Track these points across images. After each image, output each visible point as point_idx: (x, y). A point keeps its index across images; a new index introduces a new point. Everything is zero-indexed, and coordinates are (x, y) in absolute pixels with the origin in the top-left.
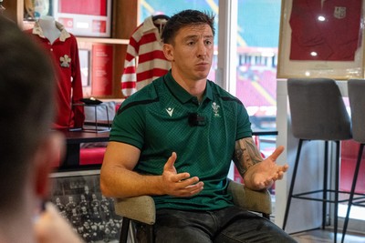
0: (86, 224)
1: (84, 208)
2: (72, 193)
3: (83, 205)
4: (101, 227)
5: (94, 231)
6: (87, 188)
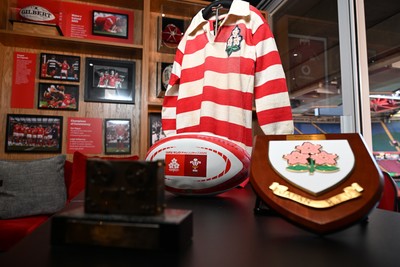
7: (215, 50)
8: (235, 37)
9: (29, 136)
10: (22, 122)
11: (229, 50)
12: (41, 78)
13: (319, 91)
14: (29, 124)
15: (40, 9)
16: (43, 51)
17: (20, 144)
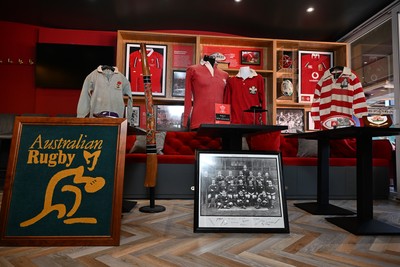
0: (240, 193)
1: (241, 181)
2: (232, 169)
3: (240, 178)
4: (254, 196)
5: (247, 198)
6: (245, 167)
7: (335, 86)
8: (345, 82)
11: (342, 86)
13: (386, 87)
15: (220, 54)
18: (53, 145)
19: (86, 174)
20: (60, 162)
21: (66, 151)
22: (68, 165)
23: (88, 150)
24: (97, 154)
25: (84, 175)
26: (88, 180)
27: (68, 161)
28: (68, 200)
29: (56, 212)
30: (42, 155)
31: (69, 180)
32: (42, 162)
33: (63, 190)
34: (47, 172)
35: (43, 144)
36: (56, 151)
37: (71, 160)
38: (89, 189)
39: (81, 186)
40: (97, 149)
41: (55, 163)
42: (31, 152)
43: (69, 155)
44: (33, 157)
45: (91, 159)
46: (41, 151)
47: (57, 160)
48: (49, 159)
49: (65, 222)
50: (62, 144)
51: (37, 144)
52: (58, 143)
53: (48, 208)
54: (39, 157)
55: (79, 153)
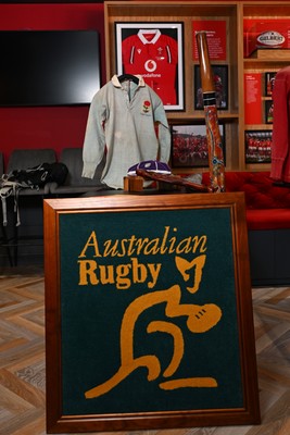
9: (261, 149)
10: (254, 137)
12: (267, 95)
14: (260, 138)
15: (276, 34)
16: (266, 70)
17: (254, 156)
18: (119, 248)
19: (186, 299)
20: (136, 279)
21: (143, 260)
22: (151, 285)
23: (183, 256)
24: (200, 262)
25: (181, 303)
26: (190, 310)
27: (150, 278)
28: (161, 347)
29: (143, 371)
30: (102, 268)
31: (158, 312)
32: (104, 281)
33: (149, 330)
34: (117, 300)
35: (102, 249)
36: (127, 260)
37: (155, 275)
38: (195, 326)
39: (181, 321)
40: (198, 254)
41: (128, 281)
42: (83, 264)
43: (151, 266)
44: (87, 273)
45: (191, 272)
46: (100, 261)
47: (130, 276)
48: (115, 275)
49: (162, 386)
50: (135, 247)
51: (91, 249)
52: (127, 245)
53: (128, 364)
54: (97, 272)
55: (167, 261)
